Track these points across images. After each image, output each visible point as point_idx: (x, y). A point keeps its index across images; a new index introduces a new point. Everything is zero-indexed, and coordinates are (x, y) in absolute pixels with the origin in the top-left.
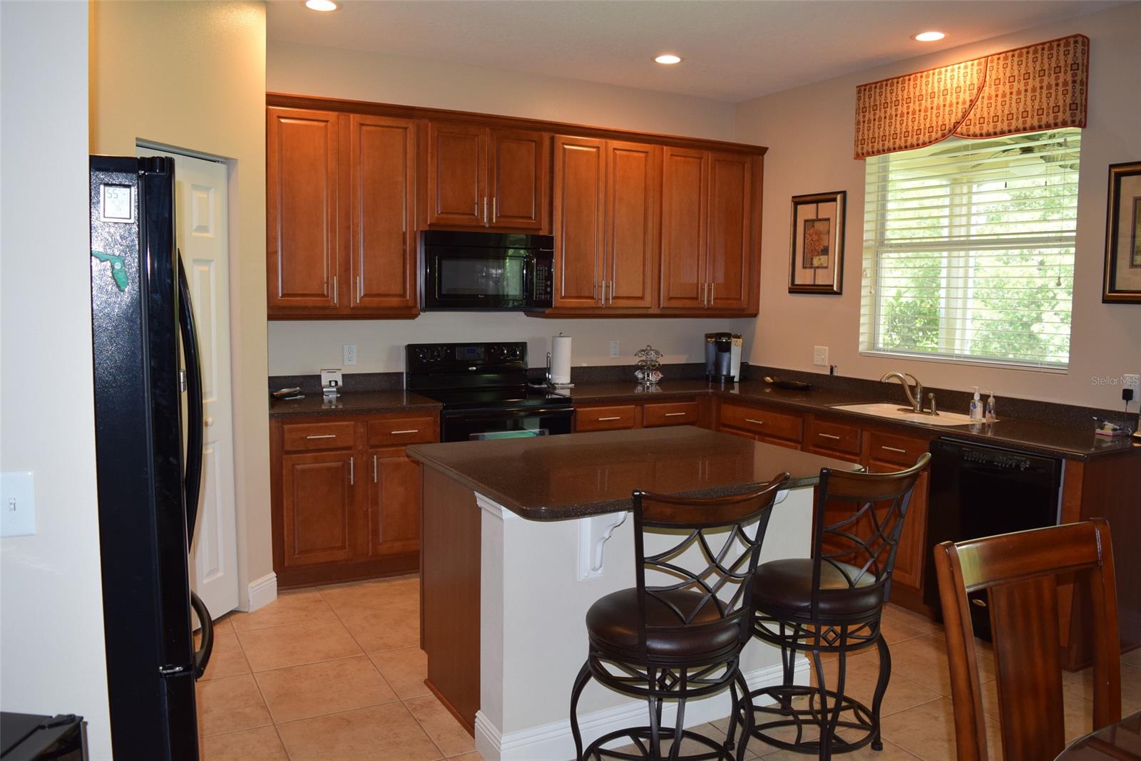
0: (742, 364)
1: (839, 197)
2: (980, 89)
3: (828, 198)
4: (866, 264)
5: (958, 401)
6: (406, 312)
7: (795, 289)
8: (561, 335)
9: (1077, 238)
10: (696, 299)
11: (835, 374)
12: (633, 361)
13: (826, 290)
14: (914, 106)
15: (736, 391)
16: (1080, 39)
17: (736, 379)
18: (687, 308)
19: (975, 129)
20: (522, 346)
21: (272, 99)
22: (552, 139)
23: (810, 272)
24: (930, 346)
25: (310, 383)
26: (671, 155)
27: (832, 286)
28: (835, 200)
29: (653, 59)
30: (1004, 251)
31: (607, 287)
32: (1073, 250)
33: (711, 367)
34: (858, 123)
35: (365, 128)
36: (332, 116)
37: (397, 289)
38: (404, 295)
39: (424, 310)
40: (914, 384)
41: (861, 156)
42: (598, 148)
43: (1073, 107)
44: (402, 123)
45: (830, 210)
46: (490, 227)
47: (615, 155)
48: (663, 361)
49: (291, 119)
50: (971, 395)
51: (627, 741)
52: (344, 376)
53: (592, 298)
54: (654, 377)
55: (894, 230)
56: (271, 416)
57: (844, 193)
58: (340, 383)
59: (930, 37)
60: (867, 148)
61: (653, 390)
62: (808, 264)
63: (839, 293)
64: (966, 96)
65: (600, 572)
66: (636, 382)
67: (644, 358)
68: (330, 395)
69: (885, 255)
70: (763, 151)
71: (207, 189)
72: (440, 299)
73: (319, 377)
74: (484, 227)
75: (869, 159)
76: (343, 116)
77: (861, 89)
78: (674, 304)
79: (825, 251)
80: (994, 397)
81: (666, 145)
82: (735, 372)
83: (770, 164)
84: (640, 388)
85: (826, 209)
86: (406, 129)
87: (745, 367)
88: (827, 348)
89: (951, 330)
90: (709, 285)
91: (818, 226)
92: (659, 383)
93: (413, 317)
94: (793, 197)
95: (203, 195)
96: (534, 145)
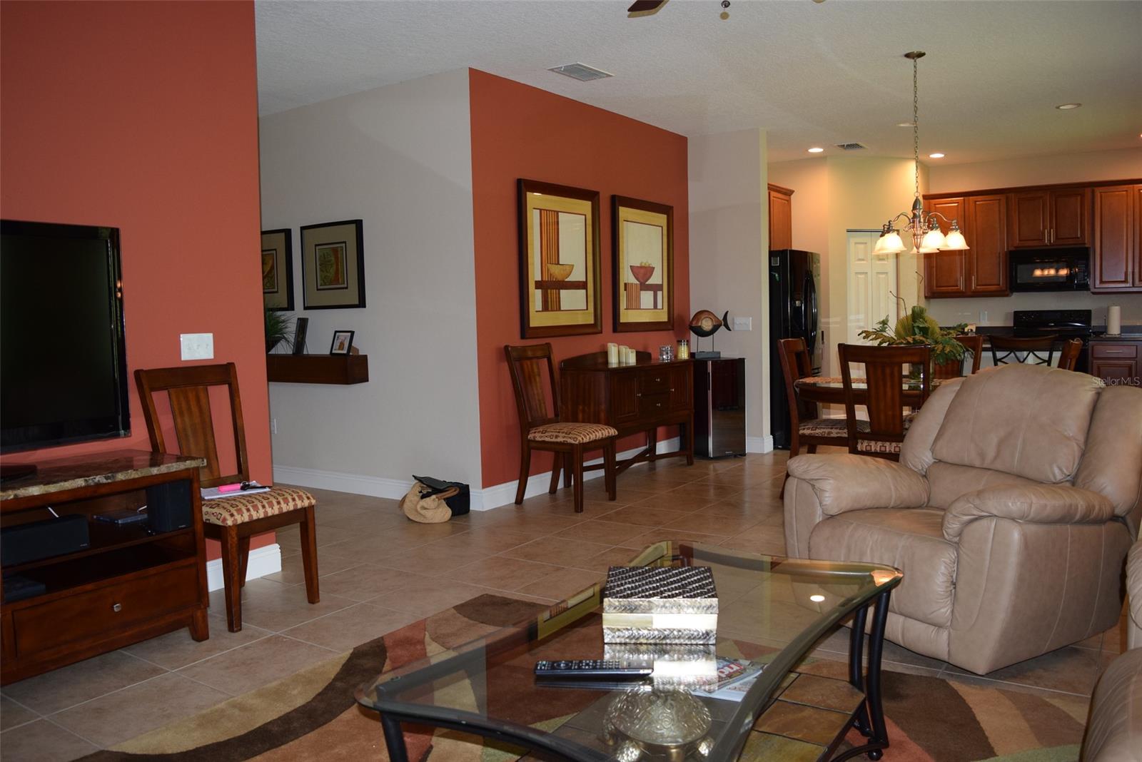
20: (1089, 313)
21: (926, 197)
22: (1093, 191)
35: (978, 203)
36: (960, 199)
37: (996, 282)
38: (999, 284)
39: (1013, 292)
46: (1051, 245)
49: (941, 204)
58: (974, 331)
72: (1016, 286)
74: (1047, 245)
76: (966, 199)
86: (1000, 199)
93: (1008, 296)
96: (1079, 198)
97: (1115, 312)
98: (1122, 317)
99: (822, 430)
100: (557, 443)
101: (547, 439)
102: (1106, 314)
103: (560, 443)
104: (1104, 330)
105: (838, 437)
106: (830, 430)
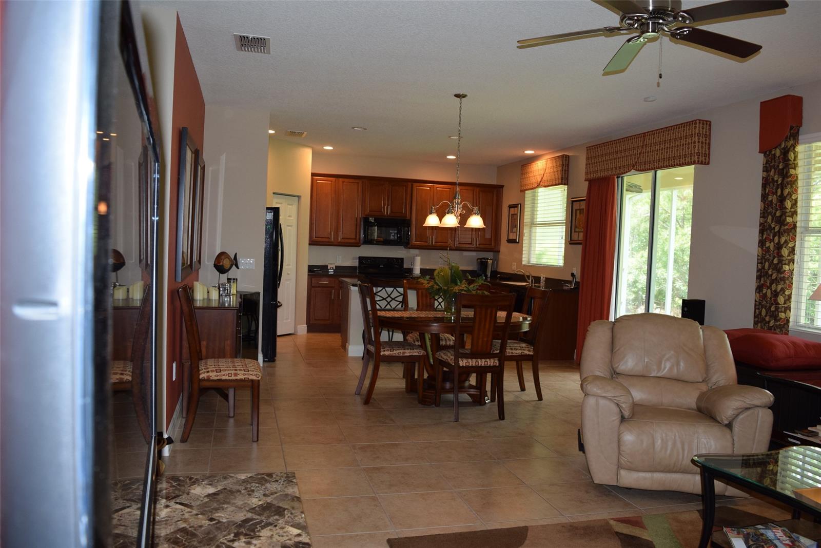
1: (519, 206)
2: (545, 170)
3: (517, 206)
4: (525, 231)
5: (537, 280)
6: (356, 245)
7: (509, 241)
8: (417, 255)
9: (566, 223)
13: (515, 241)
14: (532, 174)
16: (564, 156)
18: (467, 247)
19: (543, 184)
20: (402, 259)
21: (313, 175)
22: (412, 185)
23: (512, 234)
25: (325, 268)
26: (460, 189)
27: (517, 240)
29: (446, 157)
30: (560, 227)
32: (565, 227)
34: (521, 180)
35: (345, 183)
36: (333, 179)
37: (354, 237)
38: (355, 239)
39: (363, 244)
41: (523, 191)
42: (431, 187)
43: (562, 179)
44: (357, 181)
45: (517, 211)
46: (388, 216)
47: (437, 189)
49: (320, 181)
50: (540, 277)
52: (336, 266)
53: (426, 243)
55: (540, 218)
56: (308, 275)
57: (520, 204)
58: (334, 268)
59: (529, 152)
62: (512, 231)
63: (518, 242)
64: (542, 173)
68: (331, 272)
69: (533, 228)
70: (502, 187)
71: (292, 205)
72: (368, 241)
73: (327, 266)
74: (385, 216)
75: (527, 192)
76: (337, 179)
77: (522, 166)
78: (481, 246)
79: (516, 226)
80: (547, 279)
83: (505, 191)
86: (358, 183)
90: (477, 239)
91: (514, 216)
93: (359, 246)
94: (509, 205)
95: (291, 207)
96: (405, 187)
97: (418, 260)
98: (422, 263)
99: (398, 351)
100: (237, 380)
101: (224, 378)
102: (413, 262)
103: (241, 380)
104: (410, 270)
105: (410, 355)
106: (404, 351)
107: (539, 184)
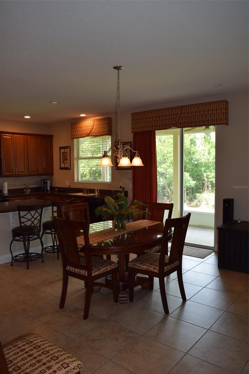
0: (50, 187)
1: (69, 147)
2: (93, 126)
3: (66, 147)
4: (75, 162)
5: (93, 191)
7: (61, 168)
8: (5, 182)
10: (38, 171)
11: (71, 187)
12: (23, 187)
13: (67, 169)
14: (82, 129)
15: (49, 193)
16: (109, 118)
17: (49, 190)
18: (36, 174)
19: (93, 135)
23: (64, 164)
24: (100, 180)
26: (30, 138)
27: (68, 167)
28: (68, 148)
29: (24, 117)
31: (15, 170)
33: (43, 188)
34: (71, 131)
40: (85, 188)
41: (73, 139)
42: (12, 137)
43: (109, 131)
45: (67, 150)
47: (16, 138)
48: (31, 187)
50: (95, 189)
51: (22, 256)
53: (12, 172)
54: (29, 190)
57: (70, 147)
59: (83, 115)
60: (73, 137)
61: (29, 193)
62: (64, 163)
63: (70, 169)
64: (91, 128)
65: (14, 224)
66: (24, 192)
67: (26, 186)
69: (79, 160)
70: (52, 136)
77: (72, 124)
78: (32, 173)
79: (67, 160)
80: (99, 190)
81: (29, 135)
82: (49, 188)
83: (55, 139)
84: (25, 193)
85: (66, 150)
87: (51, 187)
88: (68, 182)
89: (104, 176)
90: (41, 168)
91: (65, 154)
92: (30, 192)
94: (60, 147)
107: (89, 134)
